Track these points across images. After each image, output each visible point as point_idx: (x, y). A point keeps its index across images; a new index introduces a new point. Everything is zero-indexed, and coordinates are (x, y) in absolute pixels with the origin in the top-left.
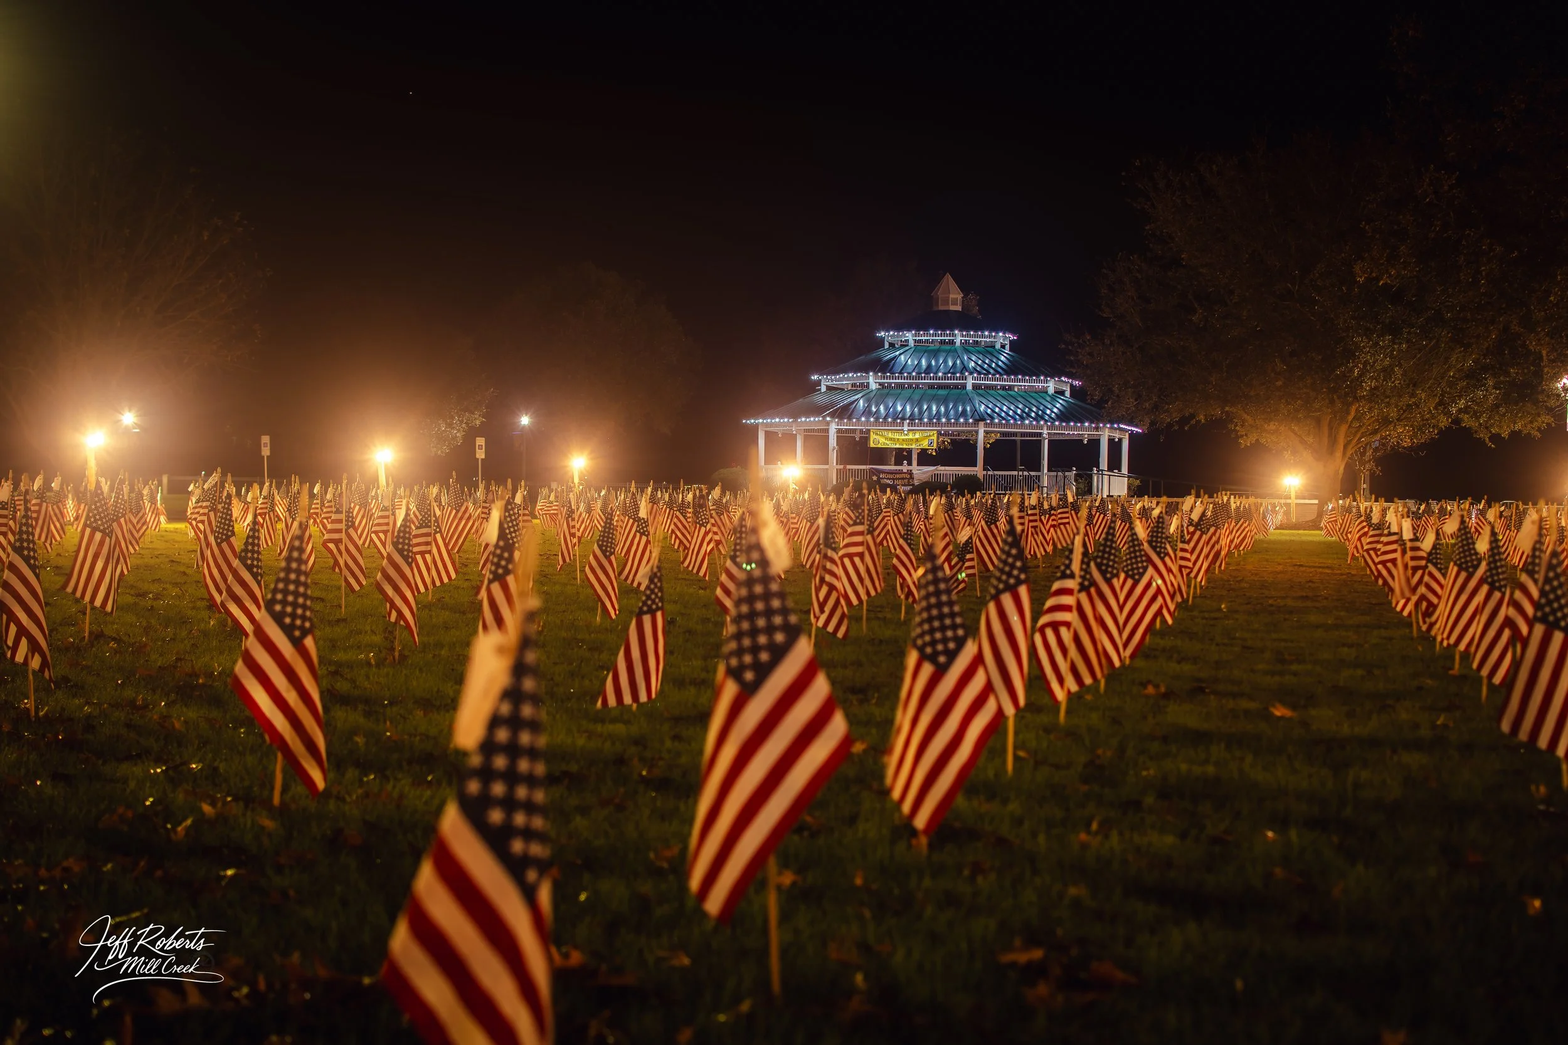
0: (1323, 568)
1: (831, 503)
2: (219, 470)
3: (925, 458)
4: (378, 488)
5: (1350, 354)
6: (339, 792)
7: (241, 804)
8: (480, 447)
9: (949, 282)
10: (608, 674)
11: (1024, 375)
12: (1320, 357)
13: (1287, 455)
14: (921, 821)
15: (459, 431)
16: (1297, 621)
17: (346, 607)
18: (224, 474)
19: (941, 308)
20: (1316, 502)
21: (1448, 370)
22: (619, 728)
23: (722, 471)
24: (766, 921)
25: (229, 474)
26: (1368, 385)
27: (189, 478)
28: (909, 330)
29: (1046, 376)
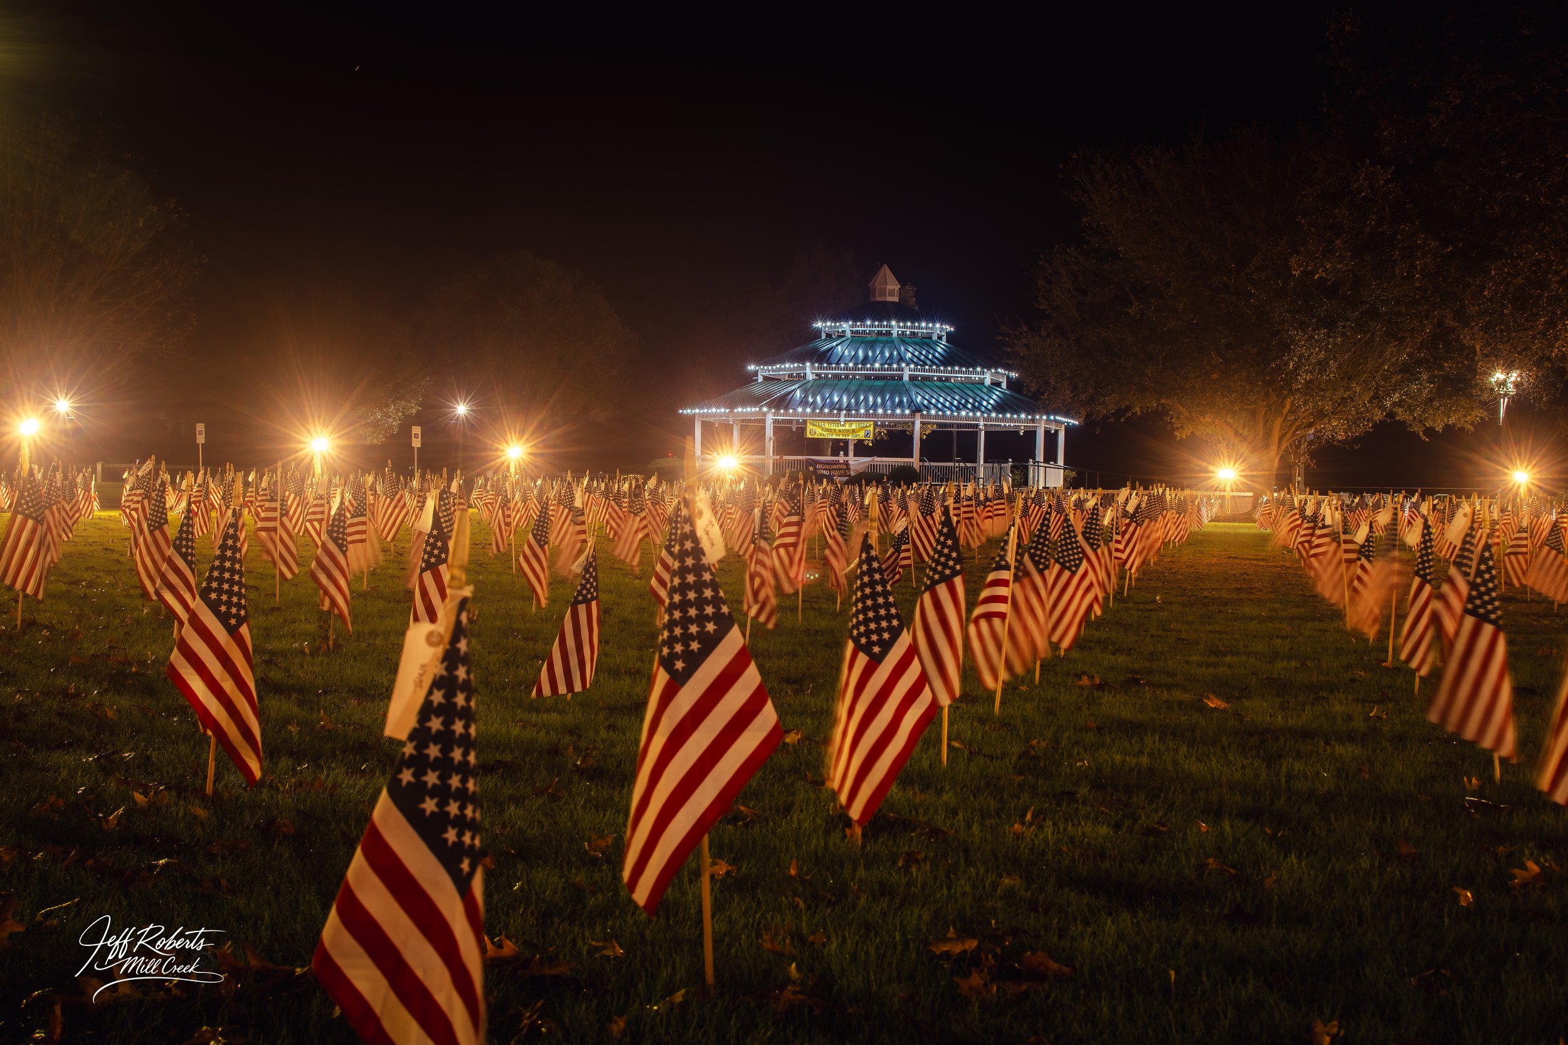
0: (1257, 560)
1: (768, 494)
2: (153, 457)
3: (861, 449)
4: (314, 476)
5: (1285, 347)
6: (272, 781)
7: (174, 793)
8: (416, 436)
9: (886, 272)
10: (542, 664)
11: (961, 366)
12: (1256, 350)
13: (1222, 447)
14: (855, 812)
15: (395, 419)
16: (1231, 613)
17: (280, 596)
18: (158, 462)
19: (879, 299)
20: (1251, 494)
21: (1383, 364)
22: (554, 718)
23: (659, 461)
24: (700, 911)
25: (163, 462)
26: (1303, 378)
27: (123, 466)
28: (847, 321)
29: (983, 367)
